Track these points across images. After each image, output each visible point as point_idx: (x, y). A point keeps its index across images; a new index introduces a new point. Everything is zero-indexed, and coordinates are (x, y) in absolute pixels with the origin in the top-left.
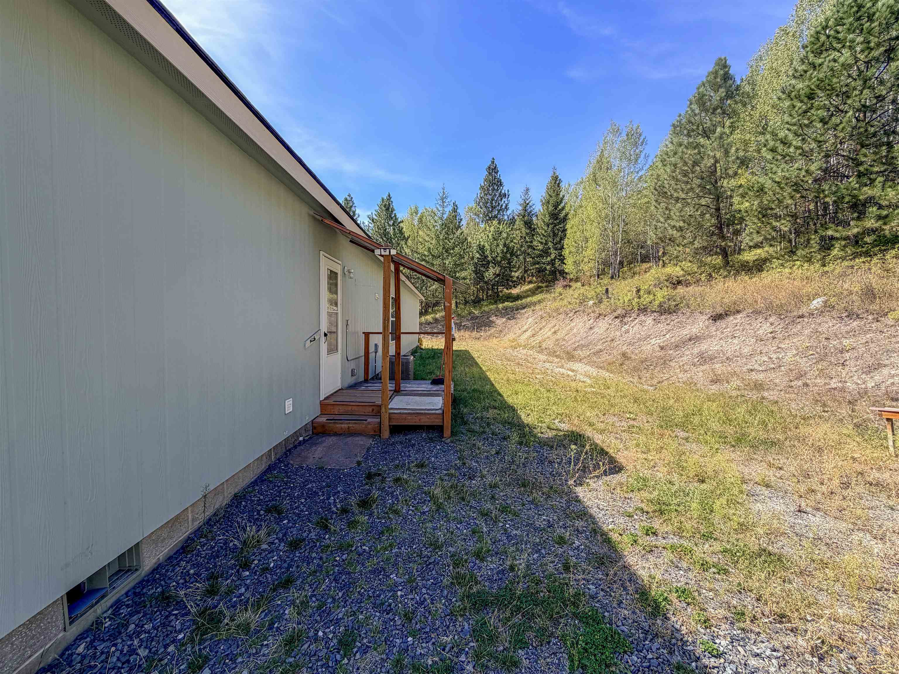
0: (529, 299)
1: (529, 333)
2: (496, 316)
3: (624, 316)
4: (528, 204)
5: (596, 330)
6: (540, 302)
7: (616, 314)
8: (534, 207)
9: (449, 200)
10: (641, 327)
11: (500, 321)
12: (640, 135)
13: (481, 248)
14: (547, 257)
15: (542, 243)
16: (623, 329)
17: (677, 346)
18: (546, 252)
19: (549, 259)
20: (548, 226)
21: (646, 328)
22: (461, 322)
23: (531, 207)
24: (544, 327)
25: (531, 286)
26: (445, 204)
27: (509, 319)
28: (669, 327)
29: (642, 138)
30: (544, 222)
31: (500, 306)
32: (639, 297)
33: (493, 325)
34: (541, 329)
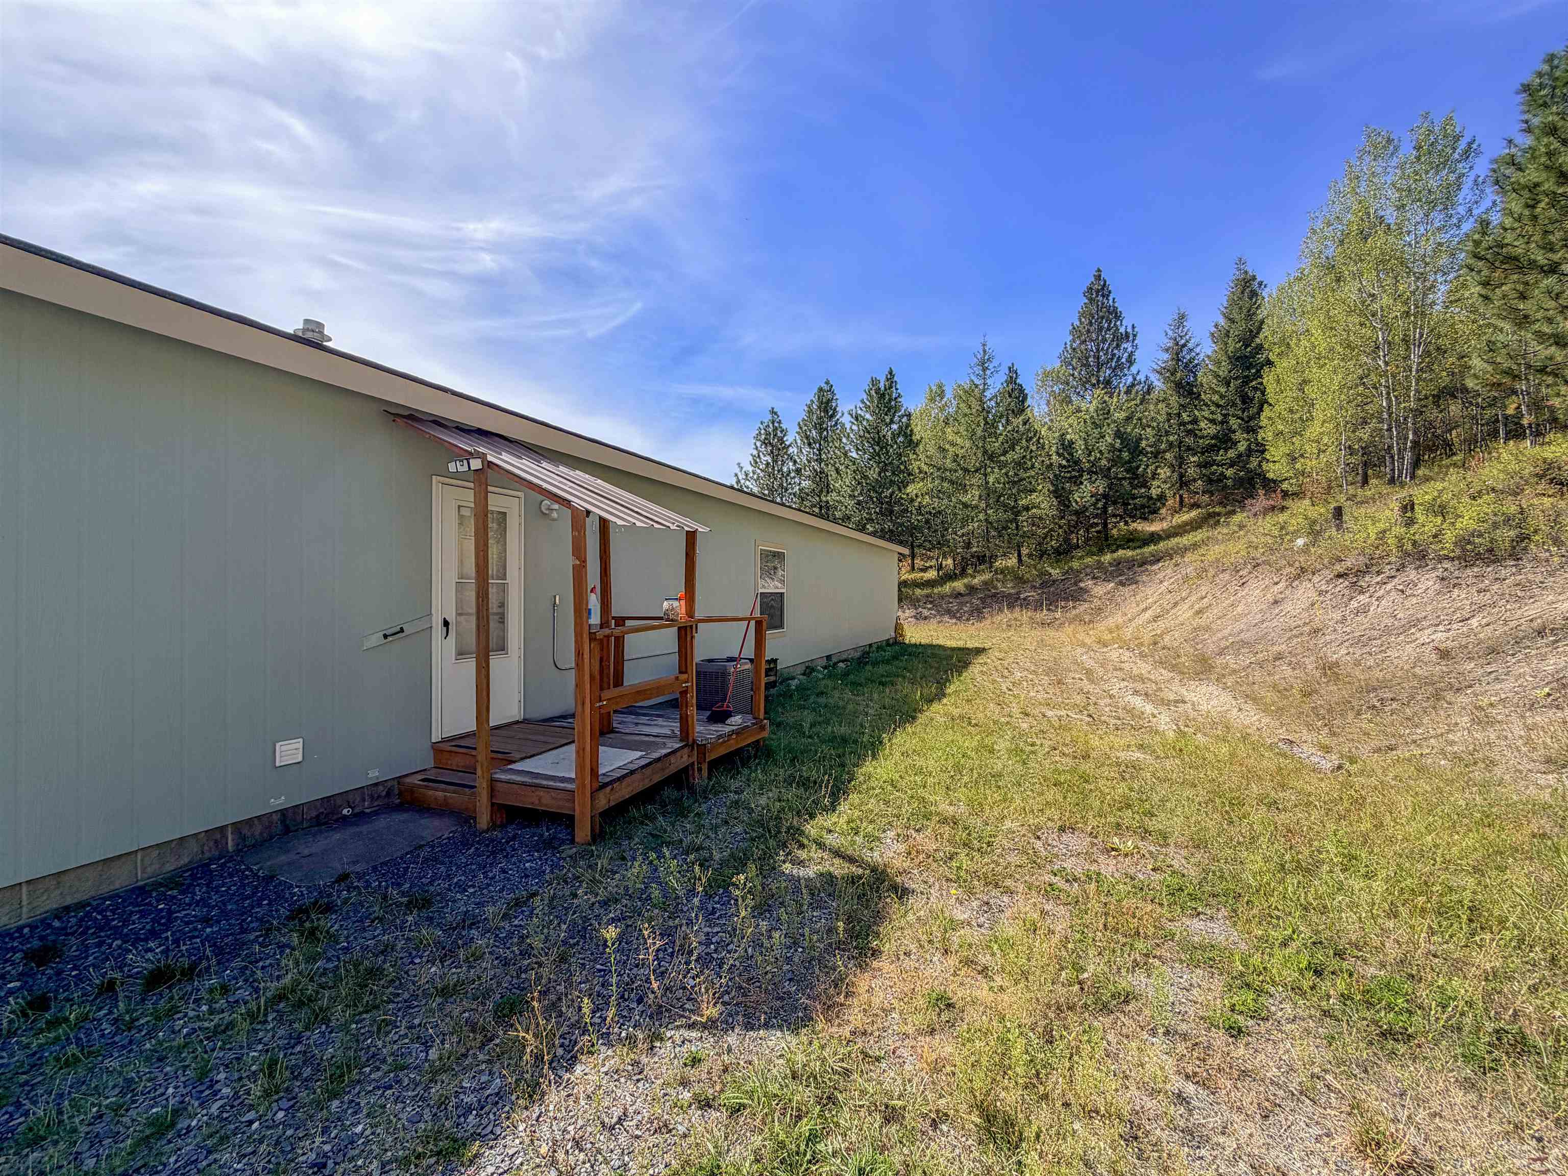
0: (1174, 541)
1: (1148, 614)
2: (1094, 578)
3: (1361, 573)
4: (1184, 345)
5: (1287, 607)
6: (1195, 546)
7: (1339, 568)
8: (1198, 350)
9: (995, 363)
10: (1399, 598)
11: (1100, 590)
12: (1457, 138)
13: (1067, 447)
14: (1226, 450)
15: (1213, 421)
16: (1354, 604)
17: (1493, 651)
18: (1225, 440)
19: (1231, 454)
20: (1228, 384)
21: (1414, 600)
22: (1019, 593)
23: (1191, 350)
24: (1183, 599)
25: (1194, 514)
26: (988, 372)
27: (1122, 584)
28: (1486, 598)
29: (1462, 145)
30: (1217, 376)
31: (1107, 558)
32: (1410, 522)
33: (1085, 596)
34: (1176, 604)
